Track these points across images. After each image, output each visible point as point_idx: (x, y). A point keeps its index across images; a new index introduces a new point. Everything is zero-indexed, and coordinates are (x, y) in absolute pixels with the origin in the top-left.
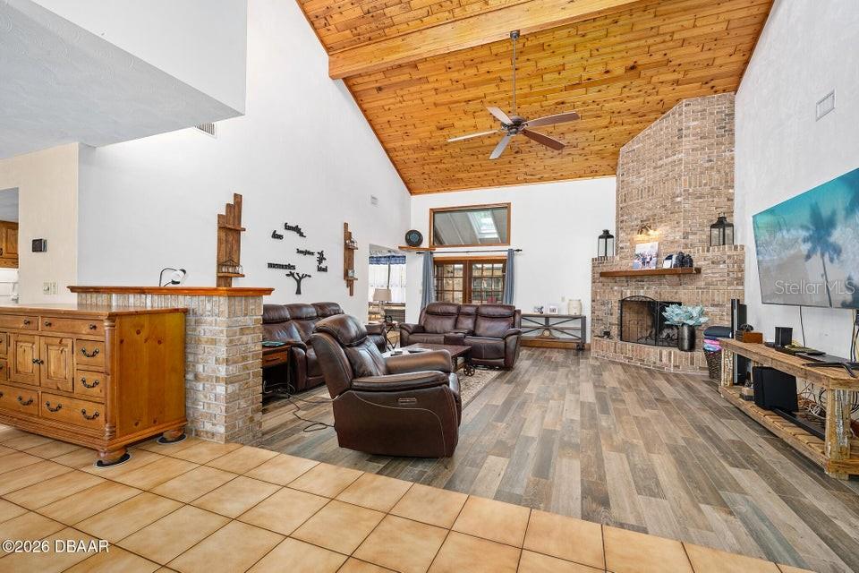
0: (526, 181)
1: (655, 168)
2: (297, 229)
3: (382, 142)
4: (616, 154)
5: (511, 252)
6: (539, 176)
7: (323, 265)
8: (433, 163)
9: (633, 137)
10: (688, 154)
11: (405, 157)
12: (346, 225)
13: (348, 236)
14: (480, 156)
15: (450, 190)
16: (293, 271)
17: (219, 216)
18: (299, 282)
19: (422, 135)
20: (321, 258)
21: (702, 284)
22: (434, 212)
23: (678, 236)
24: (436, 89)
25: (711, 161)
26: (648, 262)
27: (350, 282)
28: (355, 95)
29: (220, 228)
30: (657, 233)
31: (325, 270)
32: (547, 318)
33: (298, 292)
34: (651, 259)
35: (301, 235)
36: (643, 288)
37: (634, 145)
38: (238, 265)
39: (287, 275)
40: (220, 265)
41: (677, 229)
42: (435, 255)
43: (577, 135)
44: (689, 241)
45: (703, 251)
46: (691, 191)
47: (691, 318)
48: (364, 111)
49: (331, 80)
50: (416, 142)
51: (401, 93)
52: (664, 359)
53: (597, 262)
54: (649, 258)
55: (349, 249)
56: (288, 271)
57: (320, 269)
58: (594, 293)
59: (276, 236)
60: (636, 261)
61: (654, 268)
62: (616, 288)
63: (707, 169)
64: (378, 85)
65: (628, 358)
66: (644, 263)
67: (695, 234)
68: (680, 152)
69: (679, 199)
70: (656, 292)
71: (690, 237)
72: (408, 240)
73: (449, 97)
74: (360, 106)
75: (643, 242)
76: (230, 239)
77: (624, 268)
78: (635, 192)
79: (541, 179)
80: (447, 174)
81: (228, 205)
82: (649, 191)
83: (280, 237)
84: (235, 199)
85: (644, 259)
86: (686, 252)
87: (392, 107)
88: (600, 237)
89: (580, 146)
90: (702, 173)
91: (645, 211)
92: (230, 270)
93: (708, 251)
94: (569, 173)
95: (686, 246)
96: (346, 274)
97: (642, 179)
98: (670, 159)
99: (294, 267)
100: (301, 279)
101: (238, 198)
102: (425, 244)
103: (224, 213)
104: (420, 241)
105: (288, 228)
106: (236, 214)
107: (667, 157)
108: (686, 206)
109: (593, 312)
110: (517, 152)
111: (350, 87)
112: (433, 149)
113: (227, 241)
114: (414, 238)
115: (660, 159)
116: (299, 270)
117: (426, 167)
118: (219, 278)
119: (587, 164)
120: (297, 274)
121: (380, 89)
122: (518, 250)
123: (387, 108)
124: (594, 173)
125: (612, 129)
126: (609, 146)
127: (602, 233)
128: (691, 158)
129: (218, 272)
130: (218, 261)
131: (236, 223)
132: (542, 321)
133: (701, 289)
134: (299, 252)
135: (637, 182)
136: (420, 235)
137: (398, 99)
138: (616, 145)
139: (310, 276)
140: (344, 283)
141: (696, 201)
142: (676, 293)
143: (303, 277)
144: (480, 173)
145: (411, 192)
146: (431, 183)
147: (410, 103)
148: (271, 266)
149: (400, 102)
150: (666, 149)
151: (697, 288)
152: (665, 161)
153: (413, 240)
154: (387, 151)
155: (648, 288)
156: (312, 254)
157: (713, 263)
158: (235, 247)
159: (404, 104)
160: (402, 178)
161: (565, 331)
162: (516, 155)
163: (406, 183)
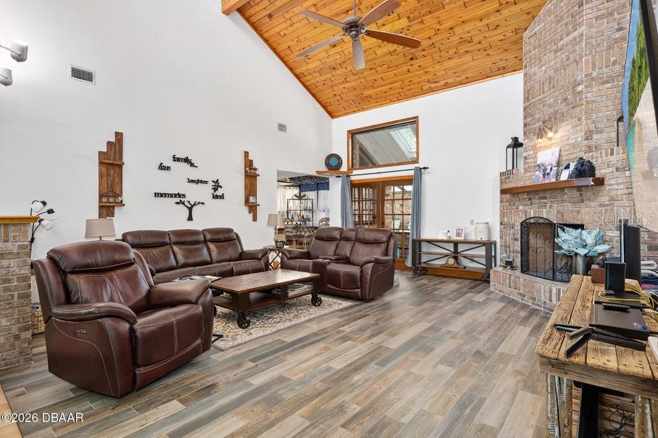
0: (432, 90)
1: (556, 52)
2: (186, 160)
3: (291, 69)
4: (519, 42)
5: (419, 171)
6: (442, 83)
7: (219, 192)
8: (340, 84)
9: (534, 17)
10: (591, 26)
11: (315, 81)
12: (246, 154)
13: (249, 164)
14: (378, 69)
15: (363, 109)
16: (183, 200)
17: (100, 153)
18: (190, 209)
19: (321, 56)
20: (217, 186)
21: (605, 199)
22: (353, 134)
23: (580, 137)
24: (315, 5)
25: (621, 29)
26: (548, 174)
27: (253, 208)
28: (253, 25)
29: (101, 163)
30: (559, 135)
31: (222, 197)
32: (456, 244)
33: (190, 218)
34: (551, 169)
35: (192, 165)
36: (545, 207)
37: (536, 27)
38: (121, 195)
39: (177, 203)
40: (101, 196)
41: (578, 128)
42: (353, 178)
43: (467, 27)
44: (593, 143)
45: (607, 156)
46: (594, 74)
47: (585, 246)
48: (266, 41)
49: (224, 16)
50: (317, 64)
51: (287, 16)
52: (554, 299)
53: (505, 175)
54: (549, 167)
55: (251, 175)
56: (178, 200)
57: (215, 197)
58: (502, 214)
59: (162, 167)
60: (537, 173)
61: (553, 180)
62: (521, 208)
63: (616, 41)
64: (267, 13)
65: (521, 295)
66: (544, 175)
67: (601, 132)
68: (580, 25)
69: (580, 88)
70: (558, 212)
71: (595, 137)
72: (327, 164)
73: (329, 11)
74: (261, 36)
75: (546, 147)
76: (112, 173)
77: (528, 183)
78: (537, 86)
79: (447, 86)
80: (356, 93)
81: (109, 143)
82: (550, 83)
83: (168, 168)
84: (116, 137)
85: (545, 170)
86: (586, 157)
87: (286, 32)
88: (508, 147)
89: (476, 39)
90: (609, 48)
91: (546, 108)
92: (111, 200)
93: (612, 154)
94: (473, 74)
95: (590, 149)
96: (247, 201)
97: (543, 68)
98: (571, 37)
99: (184, 196)
100: (192, 206)
101: (119, 136)
102: (344, 168)
103: (105, 150)
104: (340, 164)
105: (176, 159)
106: (117, 150)
107: (567, 35)
108: (589, 95)
109: (501, 238)
110: (412, 59)
111: (248, 19)
112: (334, 68)
113: (108, 175)
114: (334, 162)
115: (561, 39)
116: (191, 197)
117: (335, 88)
118: (101, 207)
119: (492, 59)
120: (189, 202)
121: (270, 16)
122: (425, 168)
123: (282, 33)
124: (503, 71)
125: (505, 13)
126: (509, 34)
127: (510, 142)
128: (594, 30)
129: (100, 202)
130: (100, 192)
131: (117, 158)
132: (451, 247)
133: (604, 206)
134: (190, 181)
135: (539, 72)
136: (338, 158)
137: (289, 22)
138: (516, 31)
139: (203, 203)
140: (246, 209)
141: (601, 87)
142: (578, 212)
143: (194, 205)
144: (384, 88)
145: (332, 115)
146: (345, 104)
147: (298, 25)
148: (157, 195)
149: (291, 26)
150: (566, 24)
151: (600, 206)
152: (566, 39)
153: (333, 163)
154: (297, 77)
155: (550, 207)
156: (206, 182)
157: (617, 169)
158: (117, 180)
159: (295, 27)
160: (320, 102)
161: (475, 259)
162: (412, 62)
163: (325, 107)
